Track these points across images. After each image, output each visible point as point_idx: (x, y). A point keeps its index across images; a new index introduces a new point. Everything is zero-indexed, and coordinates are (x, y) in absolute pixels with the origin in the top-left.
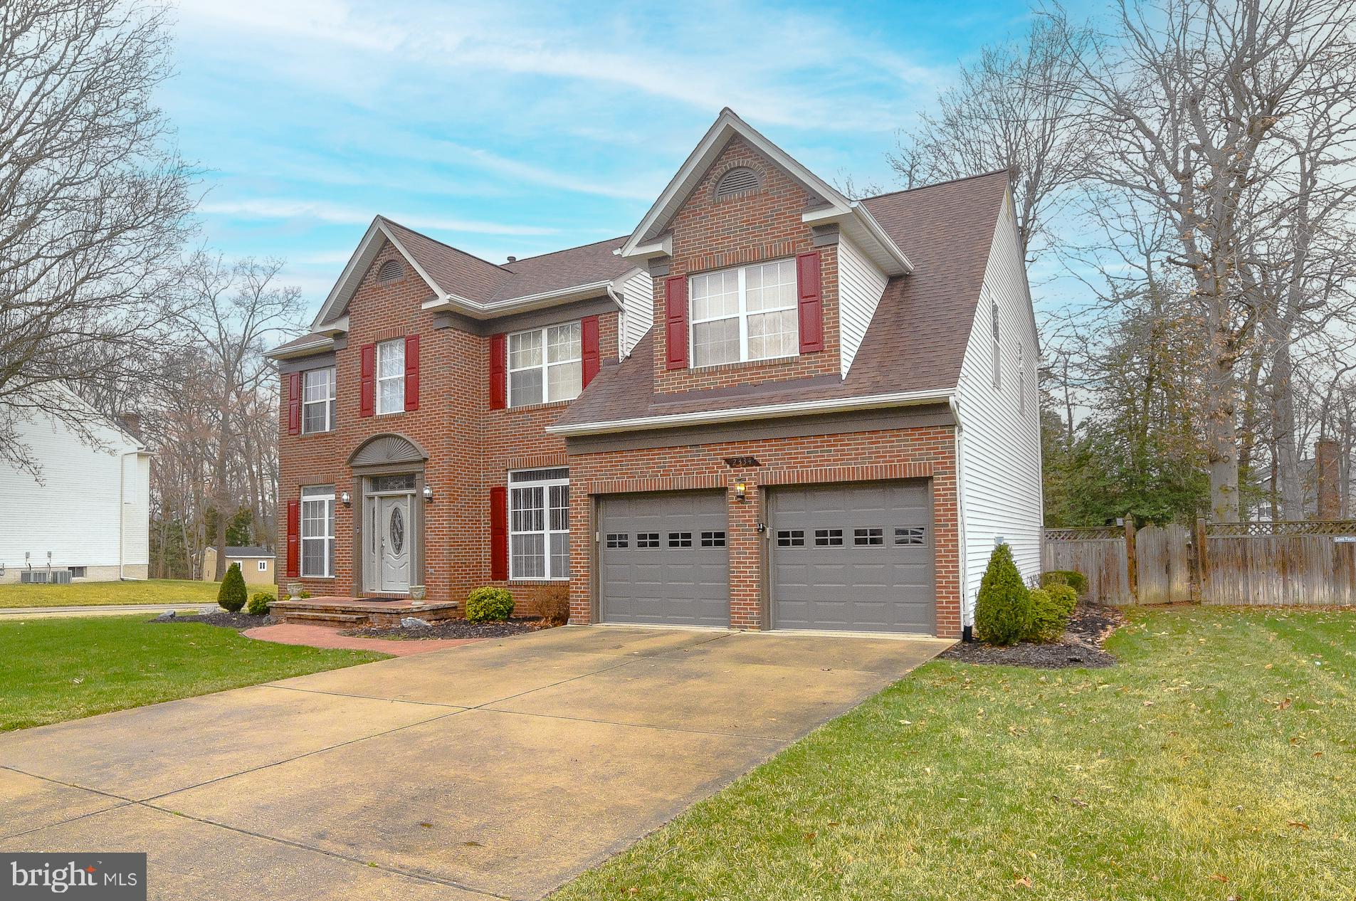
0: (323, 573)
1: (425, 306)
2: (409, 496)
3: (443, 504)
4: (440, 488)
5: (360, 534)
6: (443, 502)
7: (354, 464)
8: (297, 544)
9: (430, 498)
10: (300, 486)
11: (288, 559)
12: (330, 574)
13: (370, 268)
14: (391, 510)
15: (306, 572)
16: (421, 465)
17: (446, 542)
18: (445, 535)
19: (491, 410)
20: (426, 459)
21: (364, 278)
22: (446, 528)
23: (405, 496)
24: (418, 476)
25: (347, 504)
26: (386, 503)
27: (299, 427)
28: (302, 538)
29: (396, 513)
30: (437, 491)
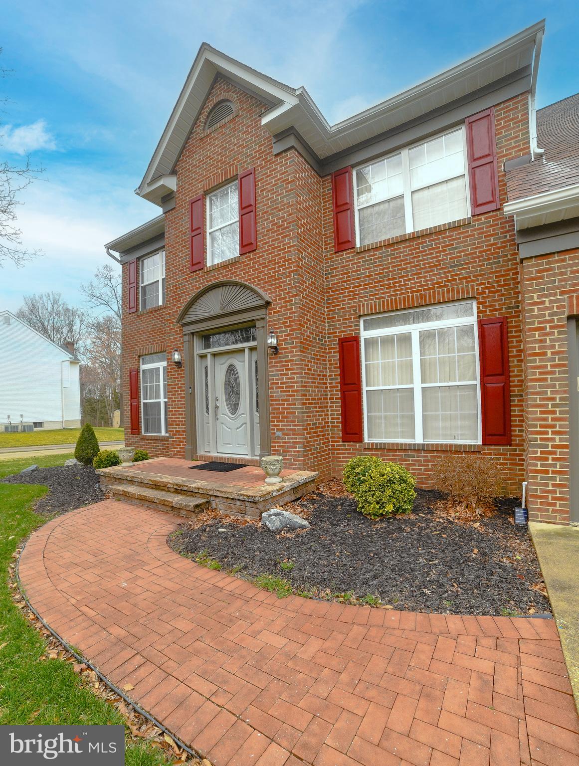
0: (160, 432)
1: (265, 121)
2: (247, 351)
3: (292, 355)
4: (288, 335)
5: (192, 395)
6: (292, 352)
7: (185, 321)
8: (138, 406)
9: (275, 348)
10: (139, 357)
11: (132, 419)
12: (166, 432)
13: (197, 118)
14: (225, 367)
15: (147, 430)
16: (263, 311)
17: (298, 400)
18: (296, 391)
19: (336, 253)
20: (268, 303)
21: (191, 133)
22: (296, 382)
23: (242, 351)
24: (258, 324)
25: (179, 364)
26: (220, 360)
27: (137, 305)
28: (143, 401)
29: (231, 370)
30: (284, 340)
